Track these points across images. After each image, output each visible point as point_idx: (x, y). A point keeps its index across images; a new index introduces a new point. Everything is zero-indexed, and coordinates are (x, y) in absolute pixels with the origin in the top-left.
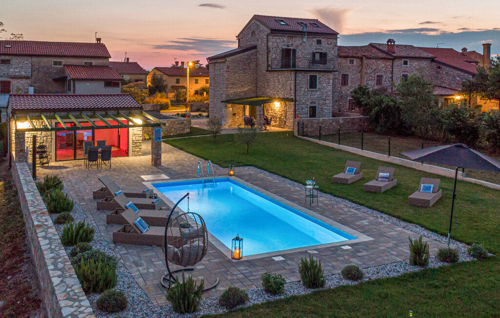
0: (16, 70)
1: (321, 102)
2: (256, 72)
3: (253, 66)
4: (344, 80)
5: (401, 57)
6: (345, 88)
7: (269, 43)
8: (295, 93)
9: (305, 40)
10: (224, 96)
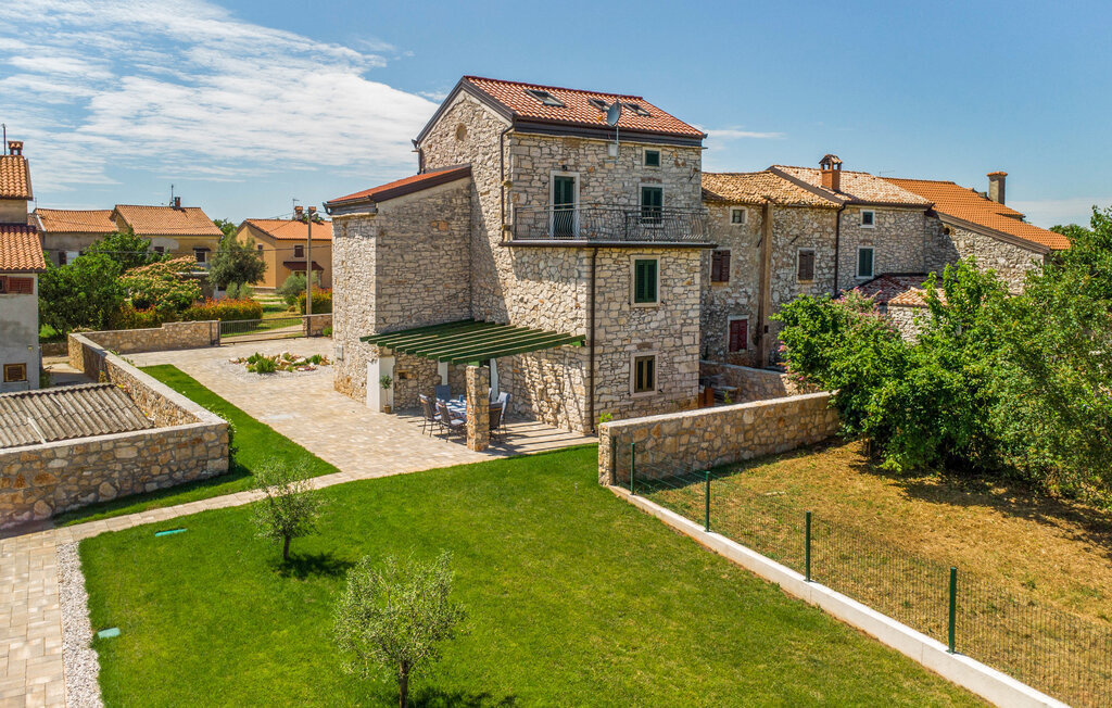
1: (669, 342)
2: (469, 246)
3: (457, 226)
4: (720, 268)
5: (856, 203)
6: (720, 290)
7: (506, 160)
8: (592, 318)
9: (613, 151)
10: (371, 319)
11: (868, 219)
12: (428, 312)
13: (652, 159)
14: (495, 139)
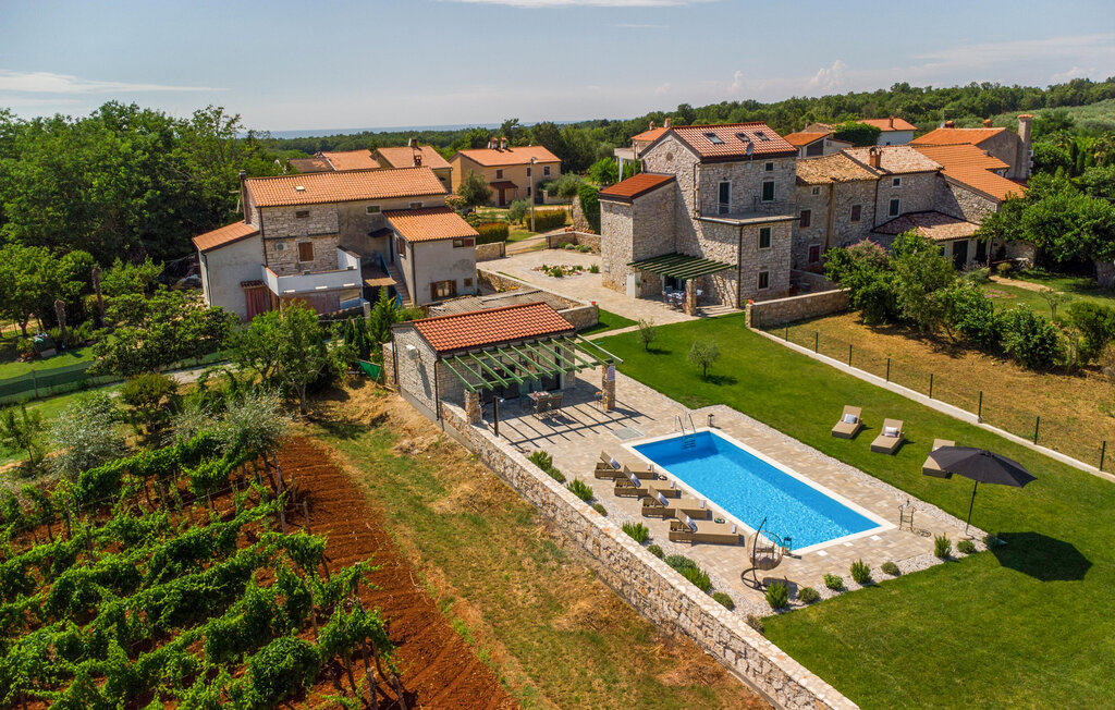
0: (318, 226)
1: (776, 265)
2: (675, 216)
3: (669, 207)
4: (804, 219)
5: (889, 174)
6: (805, 231)
7: (697, 177)
8: (740, 257)
9: (749, 166)
10: (630, 254)
11: (897, 182)
12: (656, 250)
13: (769, 167)
14: (690, 165)
